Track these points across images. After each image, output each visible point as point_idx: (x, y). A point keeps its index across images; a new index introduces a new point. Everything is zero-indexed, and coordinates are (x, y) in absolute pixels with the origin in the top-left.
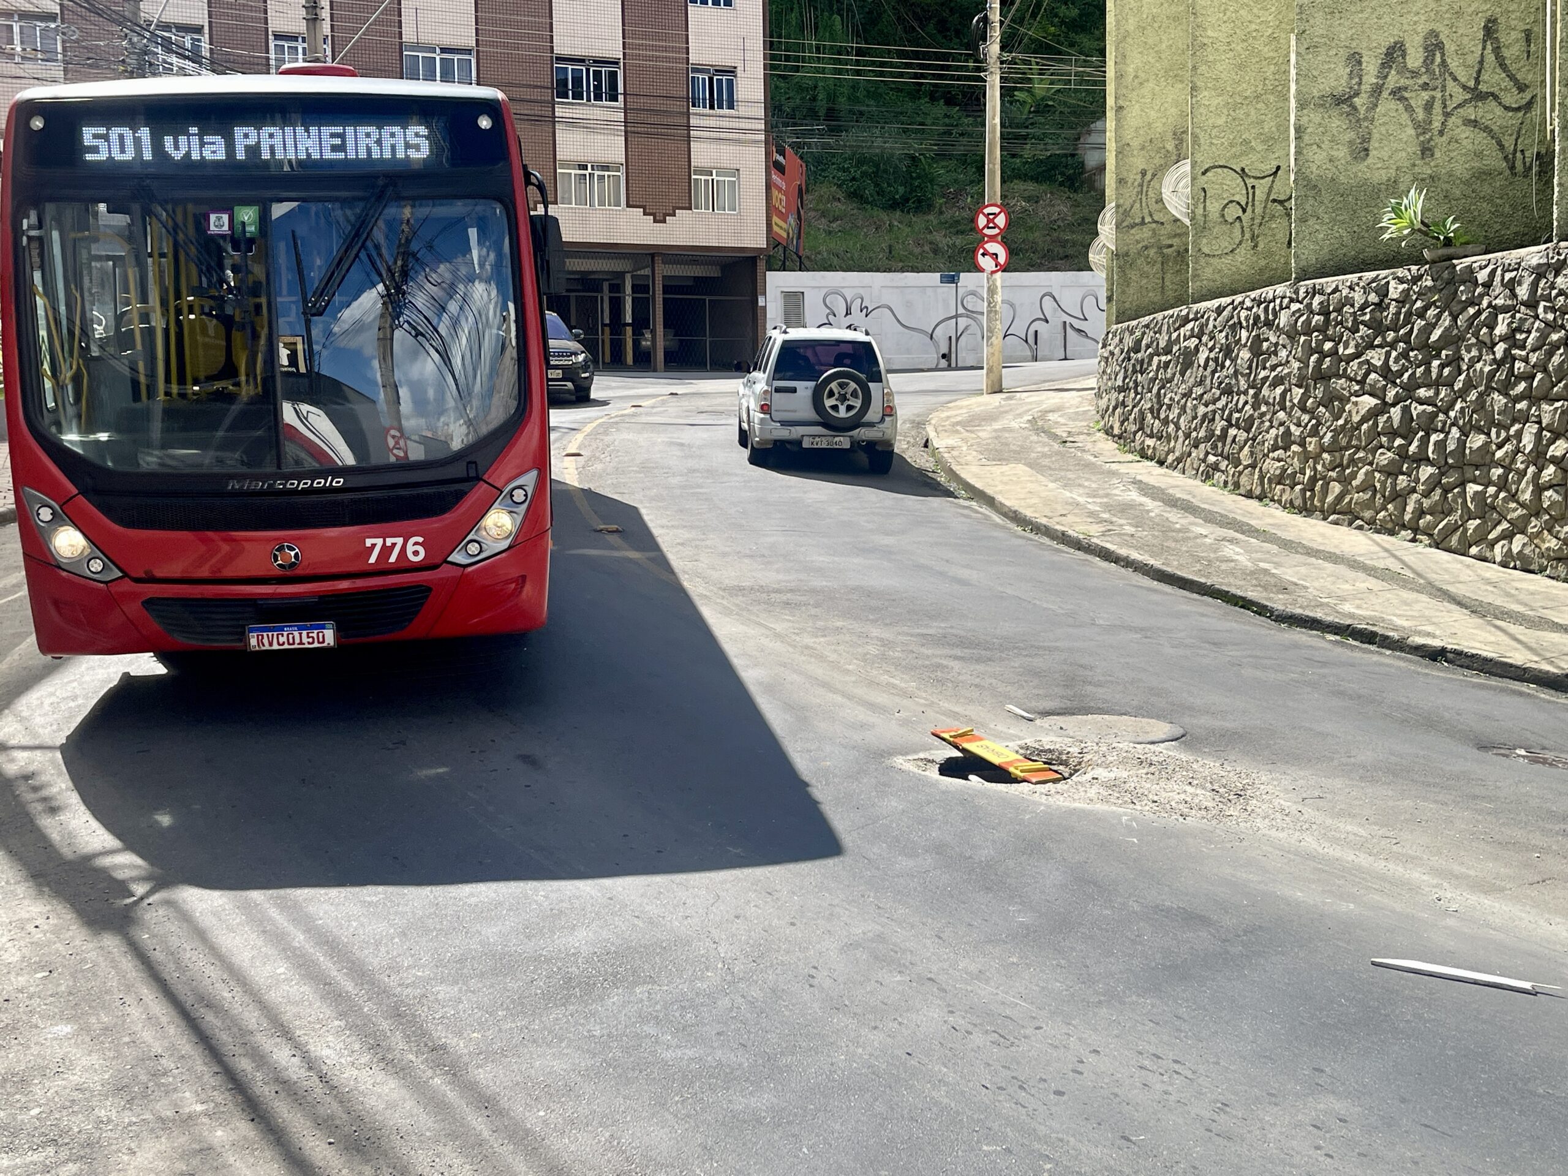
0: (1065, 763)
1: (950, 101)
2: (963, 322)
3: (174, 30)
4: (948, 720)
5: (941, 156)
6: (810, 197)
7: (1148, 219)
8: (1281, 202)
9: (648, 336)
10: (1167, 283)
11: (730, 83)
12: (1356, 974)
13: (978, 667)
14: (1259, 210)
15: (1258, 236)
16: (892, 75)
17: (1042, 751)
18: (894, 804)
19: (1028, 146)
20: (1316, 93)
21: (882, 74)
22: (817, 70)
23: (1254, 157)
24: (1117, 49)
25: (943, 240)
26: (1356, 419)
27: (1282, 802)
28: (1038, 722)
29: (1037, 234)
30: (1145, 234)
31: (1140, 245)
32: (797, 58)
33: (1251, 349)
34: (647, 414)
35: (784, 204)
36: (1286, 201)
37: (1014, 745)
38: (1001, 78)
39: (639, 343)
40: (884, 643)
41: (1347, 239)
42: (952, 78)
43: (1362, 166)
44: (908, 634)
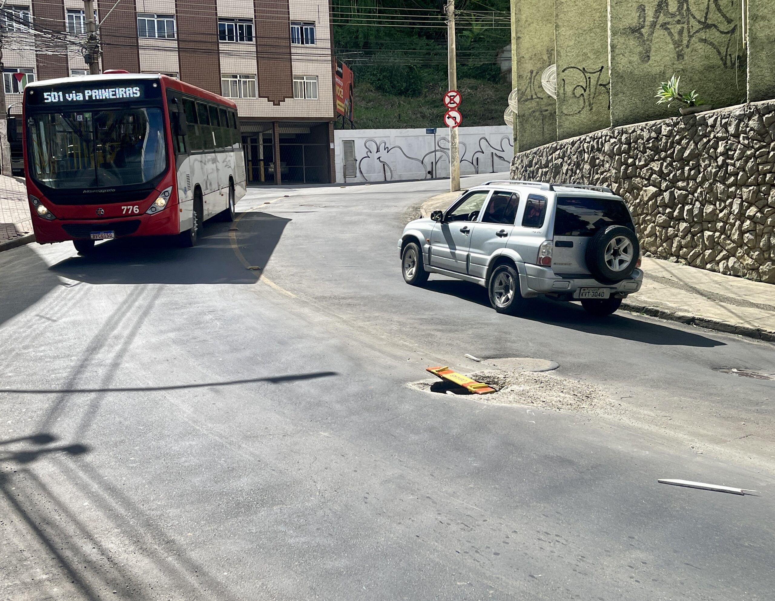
0: (497, 383)
1: (429, 37)
2: (438, 154)
3: (13, 8)
4: (435, 363)
5: (425, 66)
6: (356, 90)
7: (534, 97)
8: (604, 86)
9: (272, 166)
10: (545, 130)
11: (312, 30)
12: (650, 488)
13: (450, 335)
14: (592, 90)
15: (592, 104)
16: (398, 23)
17: (484, 377)
18: (407, 407)
19: (471, 60)
20: (621, 27)
21: (393, 23)
22: (358, 22)
23: (589, 62)
24: (516, 6)
25: (427, 111)
26: (646, 199)
27: (610, 400)
28: (482, 362)
29: (477, 106)
30: (533, 105)
31: (530, 111)
32: (347, 16)
33: (590, 164)
34: (272, 207)
35: (342, 93)
36: (606, 85)
37: (470, 375)
38: (455, 24)
39: (268, 170)
40: (401, 324)
41: (639, 105)
42: (430, 24)
43: (646, 65)
44: (413, 319)
